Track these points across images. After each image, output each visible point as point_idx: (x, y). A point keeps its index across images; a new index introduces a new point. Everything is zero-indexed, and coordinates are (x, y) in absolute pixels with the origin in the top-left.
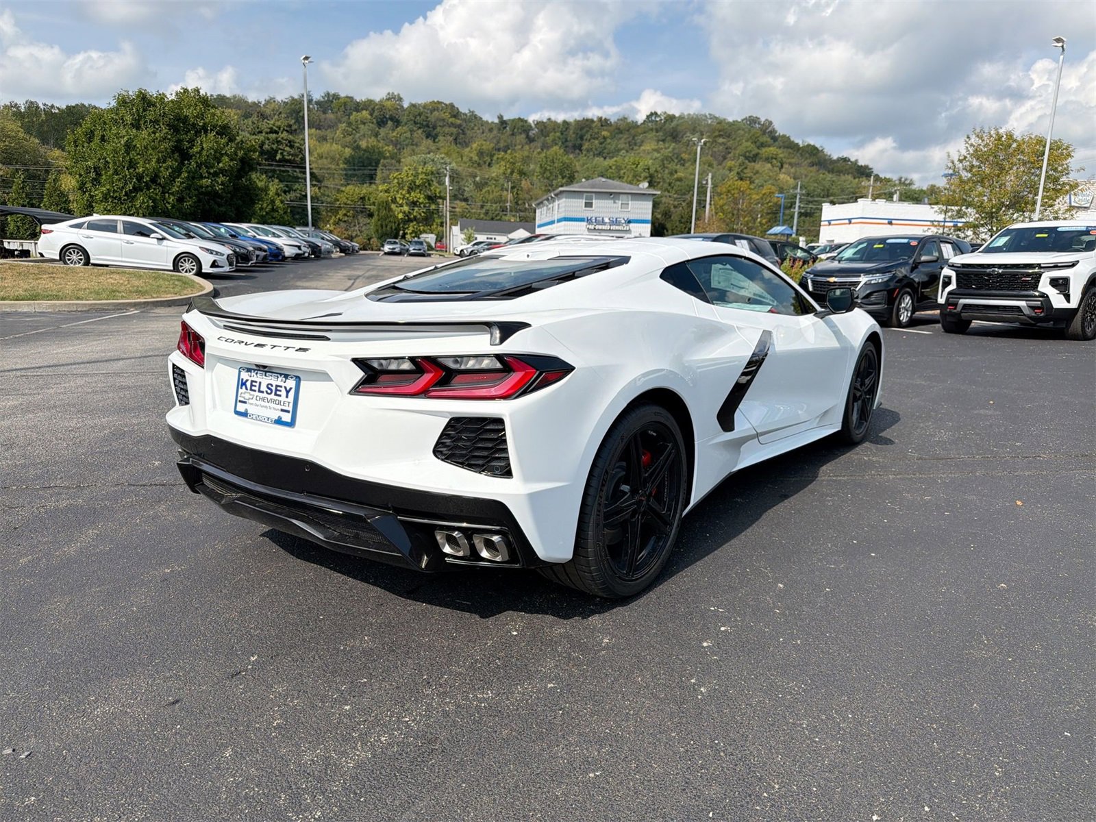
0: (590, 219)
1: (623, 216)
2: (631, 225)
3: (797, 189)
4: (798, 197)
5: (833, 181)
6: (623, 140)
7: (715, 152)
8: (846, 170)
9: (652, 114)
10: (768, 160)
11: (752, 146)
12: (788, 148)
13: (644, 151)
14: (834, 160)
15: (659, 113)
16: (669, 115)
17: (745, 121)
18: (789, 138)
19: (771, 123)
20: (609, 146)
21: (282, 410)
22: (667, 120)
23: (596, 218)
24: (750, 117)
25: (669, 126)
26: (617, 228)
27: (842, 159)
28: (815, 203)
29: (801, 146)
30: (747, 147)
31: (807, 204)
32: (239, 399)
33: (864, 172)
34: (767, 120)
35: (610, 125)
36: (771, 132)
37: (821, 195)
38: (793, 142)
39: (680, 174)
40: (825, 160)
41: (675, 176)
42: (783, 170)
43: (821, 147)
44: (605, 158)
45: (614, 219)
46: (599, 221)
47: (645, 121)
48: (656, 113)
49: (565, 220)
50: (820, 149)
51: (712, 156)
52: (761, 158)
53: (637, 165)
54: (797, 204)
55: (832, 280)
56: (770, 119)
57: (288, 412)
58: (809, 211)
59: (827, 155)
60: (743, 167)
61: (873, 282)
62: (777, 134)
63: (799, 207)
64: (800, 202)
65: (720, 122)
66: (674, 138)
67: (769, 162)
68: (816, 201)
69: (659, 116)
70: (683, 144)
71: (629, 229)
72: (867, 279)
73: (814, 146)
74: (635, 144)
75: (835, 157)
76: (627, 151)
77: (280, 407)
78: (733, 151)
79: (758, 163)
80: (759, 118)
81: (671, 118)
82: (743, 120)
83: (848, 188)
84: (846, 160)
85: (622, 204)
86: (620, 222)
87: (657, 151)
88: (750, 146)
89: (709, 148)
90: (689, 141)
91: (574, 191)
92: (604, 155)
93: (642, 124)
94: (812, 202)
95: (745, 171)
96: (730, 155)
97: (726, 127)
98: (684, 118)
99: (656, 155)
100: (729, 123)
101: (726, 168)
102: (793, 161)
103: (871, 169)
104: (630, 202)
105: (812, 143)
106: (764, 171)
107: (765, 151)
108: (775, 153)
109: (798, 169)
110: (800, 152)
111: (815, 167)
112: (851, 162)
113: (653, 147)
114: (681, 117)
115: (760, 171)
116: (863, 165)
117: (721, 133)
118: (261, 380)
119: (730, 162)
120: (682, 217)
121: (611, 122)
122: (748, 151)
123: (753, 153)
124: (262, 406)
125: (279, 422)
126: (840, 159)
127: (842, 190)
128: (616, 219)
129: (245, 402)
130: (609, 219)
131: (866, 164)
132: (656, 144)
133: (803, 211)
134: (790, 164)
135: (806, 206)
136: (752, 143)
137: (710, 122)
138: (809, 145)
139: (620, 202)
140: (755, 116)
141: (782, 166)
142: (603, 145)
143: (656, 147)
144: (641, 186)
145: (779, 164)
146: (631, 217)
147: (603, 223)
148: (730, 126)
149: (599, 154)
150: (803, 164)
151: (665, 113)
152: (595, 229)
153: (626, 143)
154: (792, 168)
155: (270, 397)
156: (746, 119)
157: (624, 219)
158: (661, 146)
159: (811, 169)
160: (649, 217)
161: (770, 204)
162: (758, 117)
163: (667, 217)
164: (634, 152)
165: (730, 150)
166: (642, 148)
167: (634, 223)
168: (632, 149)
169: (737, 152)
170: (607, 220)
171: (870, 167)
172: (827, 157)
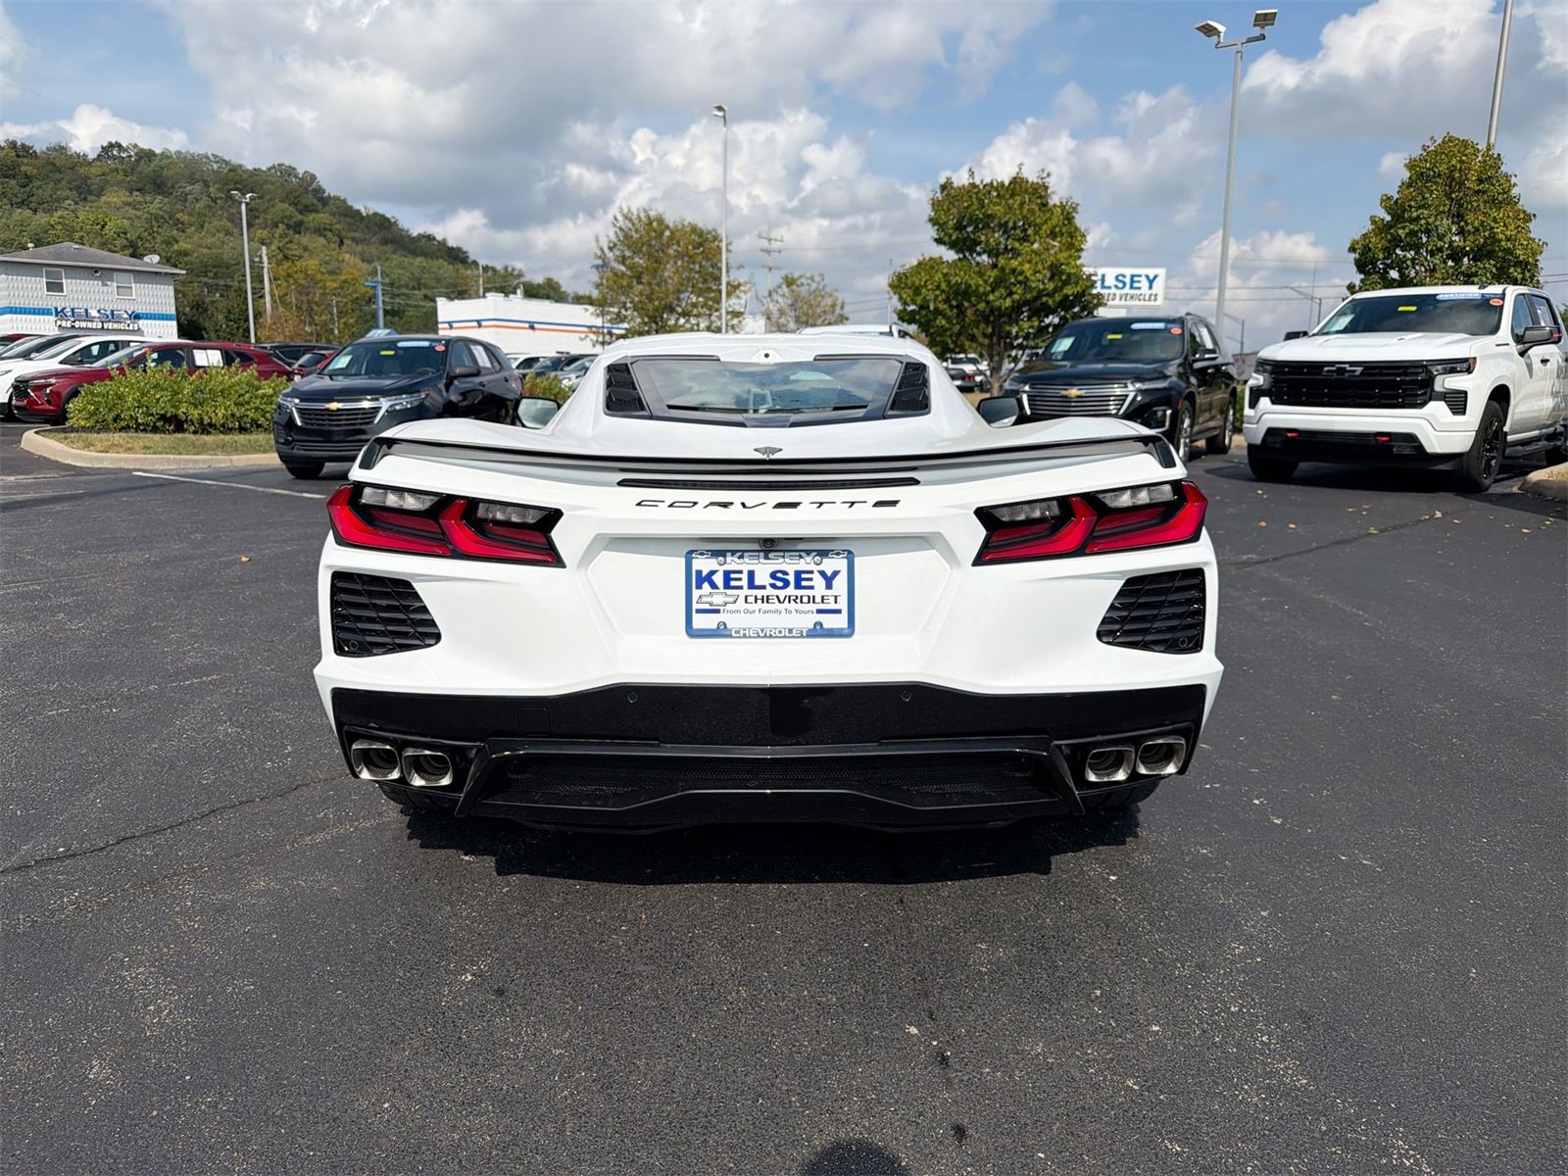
0: (62, 311)
1: (123, 307)
2: (141, 322)
3: (376, 275)
4: (380, 288)
5: (424, 267)
6: (64, 183)
7: (232, 214)
8: (434, 253)
9: (111, 146)
10: (320, 231)
11: (291, 209)
12: (345, 216)
13: (109, 203)
14: (414, 238)
15: (124, 145)
16: (142, 150)
17: (273, 171)
18: (344, 201)
19: (313, 177)
20: (40, 191)
21: (819, 611)
22: (140, 158)
23: (73, 310)
24: (279, 165)
25: (148, 169)
26: (116, 326)
27: (424, 236)
28: (403, 297)
29: (364, 214)
30: (283, 211)
31: (392, 298)
32: (695, 606)
33: (457, 256)
34: (306, 172)
35: (35, 155)
36: (315, 190)
37: (411, 286)
38: (351, 207)
39: (183, 245)
40: (401, 236)
41: (176, 247)
42: (344, 248)
43: (394, 217)
44: (35, 211)
45: (109, 313)
46: (79, 315)
47: (99, 156)
48: (119, 145)
49: (11, 313)
50: (393, 220)
51: (229, 221)
52: (308, 229)
53: (103, 227)
54: (381, 298)
55: (334, 406)
56: (312, 172)
57: (838, 611)
58: (396, 308)
59: (403, 230)
60: (286, 240)
61: (398, 408)
62: (326, 194)
63: (384, 302)
64: (383, 295)
65: (235, 169)
66: (159, 188)
67: (321, 235)
68: (404, 294)
69: (126, 150)
70: (176, 197)
71: (139, 329)
72: (390, 403)
73: (383, 216)
74: (90, 192)
75: (415, 234)
76: (76, 203)
77: (813, 607)
78: (263, 215)
79: (305, 235)
80: (294, 169)
81: (147, 155)
82: (269, 169)
83: (445, 278)
84: (430, 238)
85: (118, 287)
86: (119, 316)
87: (134, 205)
88: (287, 209)
89: (222, 208)
90: (186, 194)
91: (23, 263)
92: (31, 205)
93: (94, 160)
94: (398, 295)
95: (290, 245)
96: (257, 221)
97: (245, 176)
98: (169, 157)
99: (132, 212)
100: (246, 171)
101: (256, 239)
102: (357, 235)
103: (466, 252)
104: (133, 285)
105: (381, 211)
106: (316, 247)
107: (313, 219)
108: (328, 222)
109: (366, 247)
110: (365, 222)
111: (389, 245)
112: (438, 242)
113: (123, 199)
114: (165, 155)
115: (310, 248)
116: (454, 246)
117: (238, 186)
118: (751, 568)
119: (260, 231)
120: (229, 312)
121: (34, 152)
122: (286, 217)
123: (295, 219)
124: (765, 612)
125: (818, 632)
126: (421, 237)
127: (438, 280)
128: (112, 311)
129: (717, 611)
130: (99, 311)
131: (459, 245)
132: (128, 193)
133: (389, 308)
134: (354, 240)
135: (392, 301)
136: (290, 205)
137: (215, 166)
138: (376, 214)
139: (115, 284)
140: (287, 164)
141: (342, 243)
142: (28, 189)
143: (130, 199)
144: (147, 259)
145: (337, 239)
146: (139, 310)
147: (87, 317)
148: (250, 177)
149: (22, 204)
150: (372, 241)
151: (136, 146)
152: (73, 327)
153: (71, 190)
154: (357, 244)
155: (782, 594)
156: (274, 167)
157: (126, 312)
158: (138, 199)
159: (385, 248)
160: (173, 311)
161: (355, 296)
162: (293, 166)
163: (201, 310)
164: (89, 204)
165: (257, 214)
166: (103, 198)
167: (147, 318)
168: (85, 199)
169: (269, 217)
170: (94, 313)
171: (465, 249)
172: (404, 233)
